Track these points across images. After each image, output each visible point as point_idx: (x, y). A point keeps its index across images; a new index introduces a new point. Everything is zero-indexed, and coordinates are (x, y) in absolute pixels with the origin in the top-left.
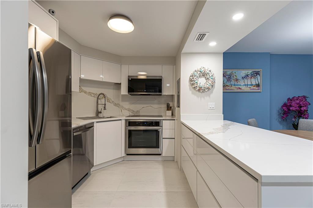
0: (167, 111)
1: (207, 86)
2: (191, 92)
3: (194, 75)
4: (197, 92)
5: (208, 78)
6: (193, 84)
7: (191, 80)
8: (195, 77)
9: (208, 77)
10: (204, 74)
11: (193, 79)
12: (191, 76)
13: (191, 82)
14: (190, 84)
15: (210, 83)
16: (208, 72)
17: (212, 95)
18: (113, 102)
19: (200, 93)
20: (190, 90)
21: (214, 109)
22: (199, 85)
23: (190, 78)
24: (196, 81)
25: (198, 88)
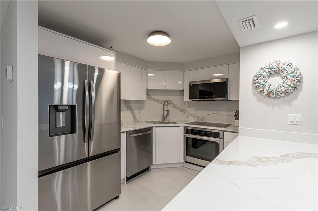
0: (235, 120)
1: (283, 88)
2: (255, 98)
3: (259, 75)
4: (267, 98)
5: (285, 77)
6: (257, 88)
7: (254, 83)
8: (261, 77)
9: (285, 74)
10: (276, 72)
11: (257, 81)
12: (254, 77)
13: (255, 85)
14: (254, 88)
15: (289, 83)
16: (285, 66)
17: (295, 103)
18: (179, 108)
19: (272, 99)
20: (254, 95)
21: (300, 123)
22: (267, 87)
23: (253, 80)
24: (263, 83)
25: (266, 93)
